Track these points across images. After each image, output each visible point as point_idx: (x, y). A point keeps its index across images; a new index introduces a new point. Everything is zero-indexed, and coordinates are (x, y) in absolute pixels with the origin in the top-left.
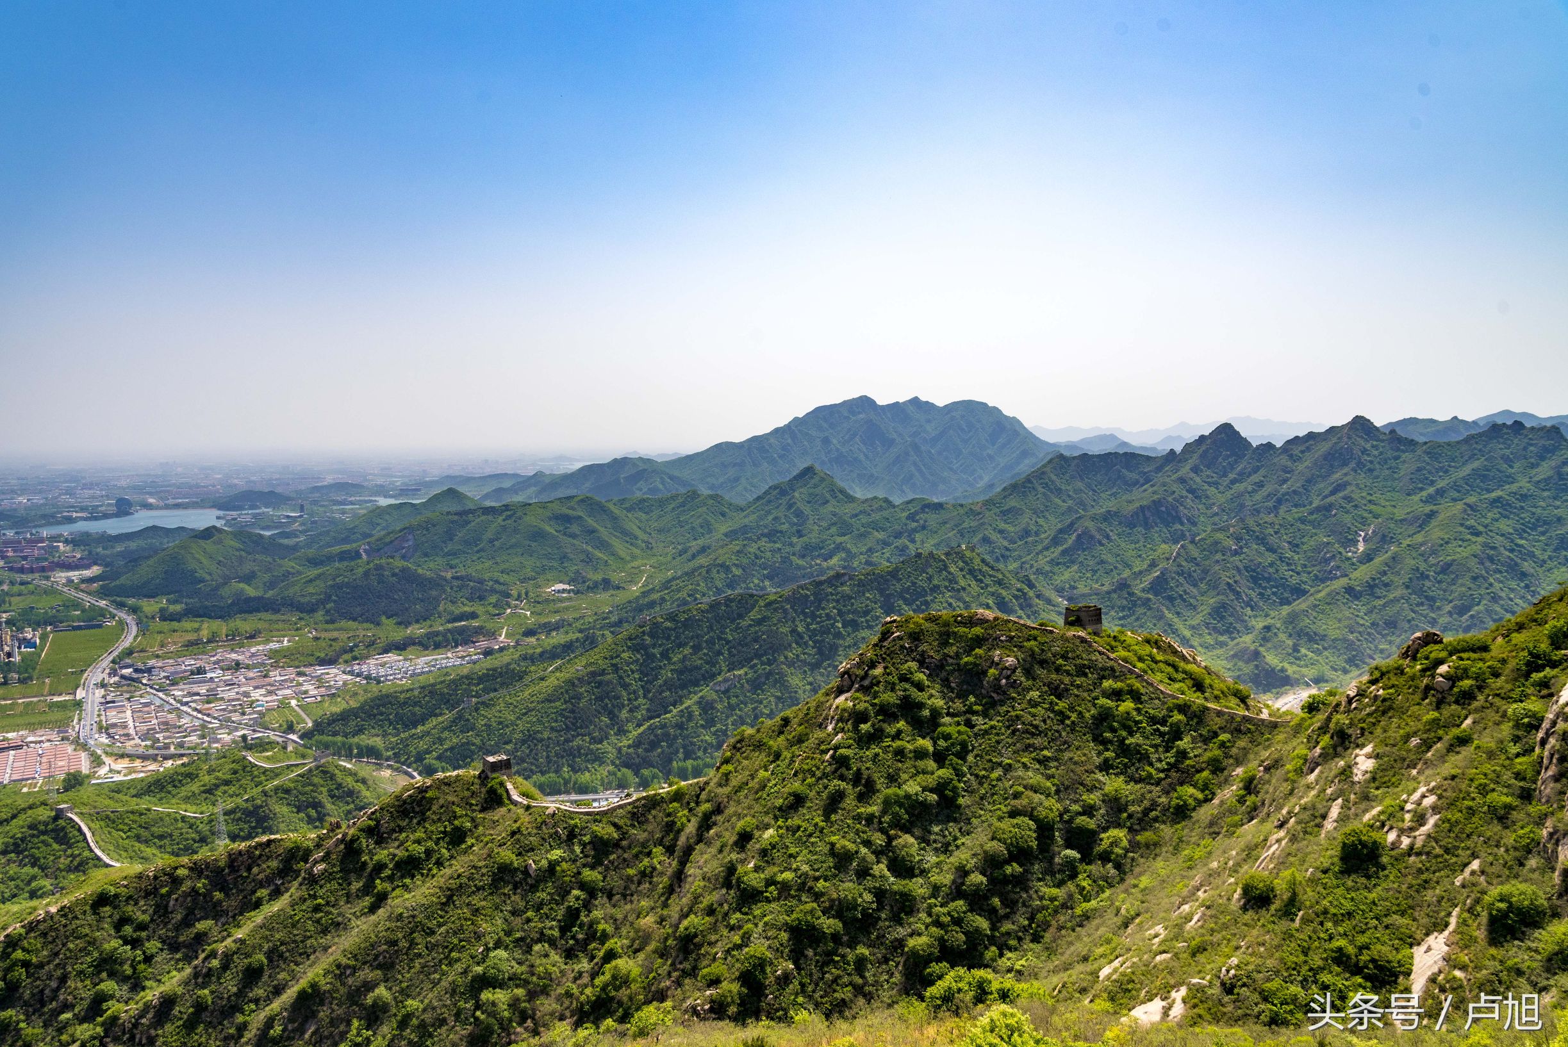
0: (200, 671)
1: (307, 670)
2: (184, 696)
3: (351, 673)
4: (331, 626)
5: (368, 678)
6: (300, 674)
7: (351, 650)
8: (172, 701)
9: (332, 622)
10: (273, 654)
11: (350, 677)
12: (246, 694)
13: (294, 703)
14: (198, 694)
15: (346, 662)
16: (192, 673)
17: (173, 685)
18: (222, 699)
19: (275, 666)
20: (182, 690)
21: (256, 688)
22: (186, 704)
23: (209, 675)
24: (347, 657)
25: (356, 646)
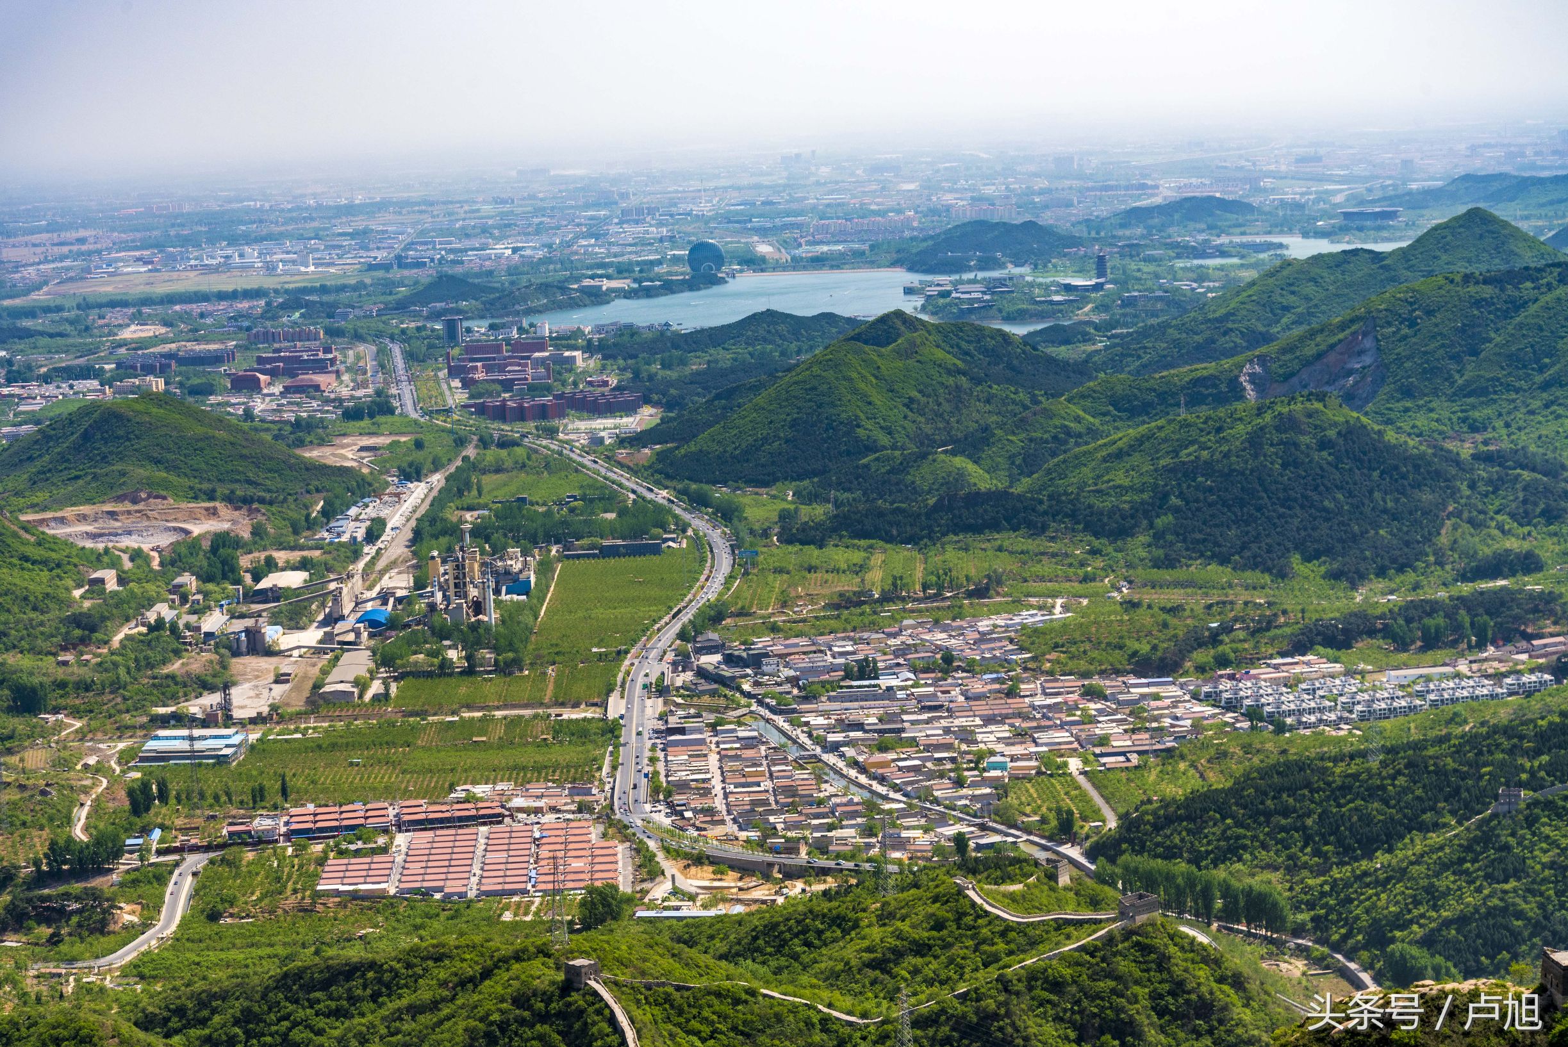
0: (866, 670)
1: (1108, 685)
2: (830, 729)
3: (1212, 699)
4: (1167, 575)
5: (1253, 714)
6: (1091, 694)
7: (1214, 639)
8: (804, 739)
9: (1169, 563)
10: (1029, 638)
11: (1209, 710)
12: (967, 735)
13: (1074, 765)
14: (859, 726)
15: (1201, 669)
16: (848, 675)
17: (806, 699)
18: (913, 742)
19: (1033, 669)
20: (826, 714)
21: (989, 720)
22: (834, 748)
23: (885, 682)
24: (1202, 656)
25: (1226, 629)
